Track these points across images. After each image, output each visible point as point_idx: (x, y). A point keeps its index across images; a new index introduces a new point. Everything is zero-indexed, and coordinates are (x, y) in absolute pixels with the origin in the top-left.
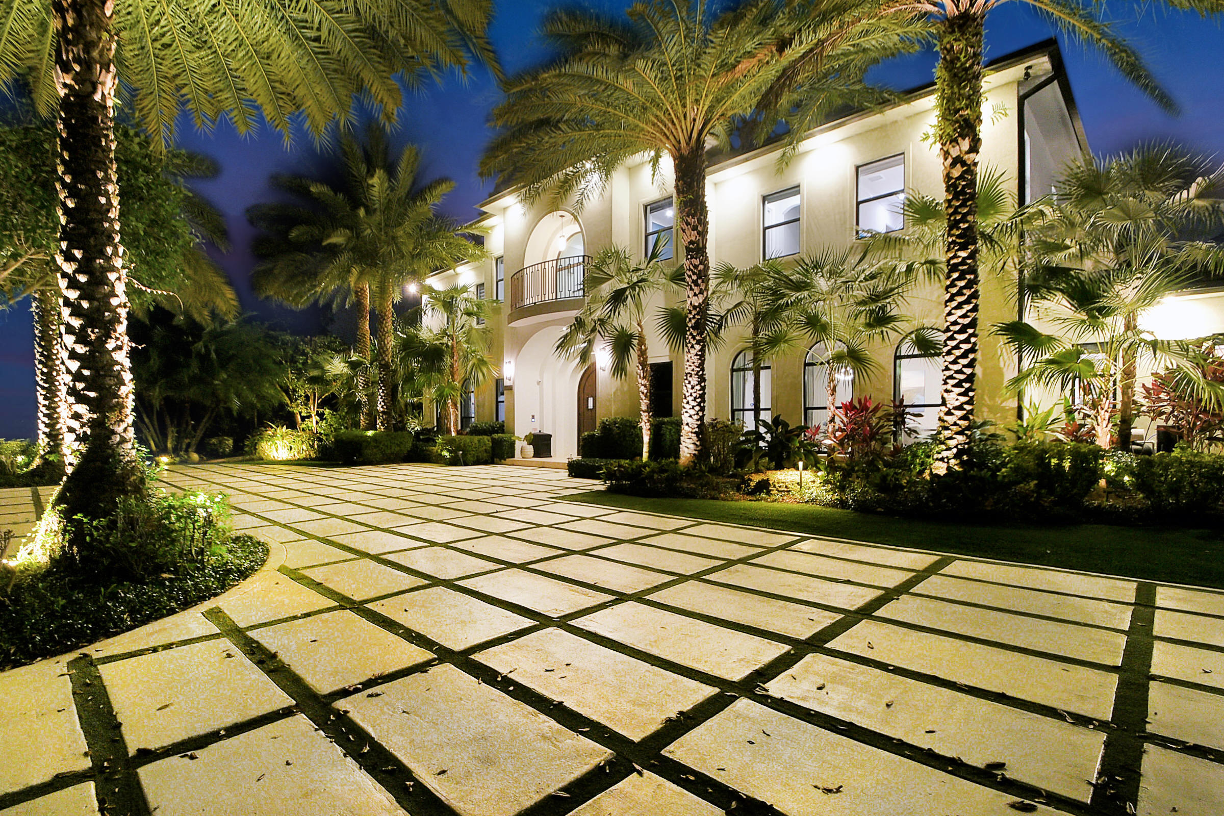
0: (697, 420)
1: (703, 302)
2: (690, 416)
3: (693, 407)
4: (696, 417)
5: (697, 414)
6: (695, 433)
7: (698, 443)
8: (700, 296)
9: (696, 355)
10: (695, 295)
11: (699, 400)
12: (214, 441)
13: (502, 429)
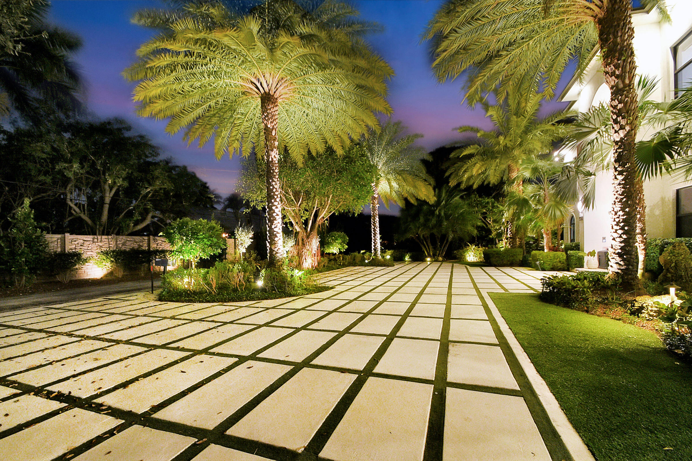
0: (621, 242)
1: (625, 136)
2: (614, 239)
3: (616, 230)
4: (618, 240)
5: (620, 237)
6: (618, 254)
7: (622, 263)
8: (621, 132)
9: (619, 184)
10: (616, 132)
11: (622, 224)
12: (455, 252)
13: (578, 247)
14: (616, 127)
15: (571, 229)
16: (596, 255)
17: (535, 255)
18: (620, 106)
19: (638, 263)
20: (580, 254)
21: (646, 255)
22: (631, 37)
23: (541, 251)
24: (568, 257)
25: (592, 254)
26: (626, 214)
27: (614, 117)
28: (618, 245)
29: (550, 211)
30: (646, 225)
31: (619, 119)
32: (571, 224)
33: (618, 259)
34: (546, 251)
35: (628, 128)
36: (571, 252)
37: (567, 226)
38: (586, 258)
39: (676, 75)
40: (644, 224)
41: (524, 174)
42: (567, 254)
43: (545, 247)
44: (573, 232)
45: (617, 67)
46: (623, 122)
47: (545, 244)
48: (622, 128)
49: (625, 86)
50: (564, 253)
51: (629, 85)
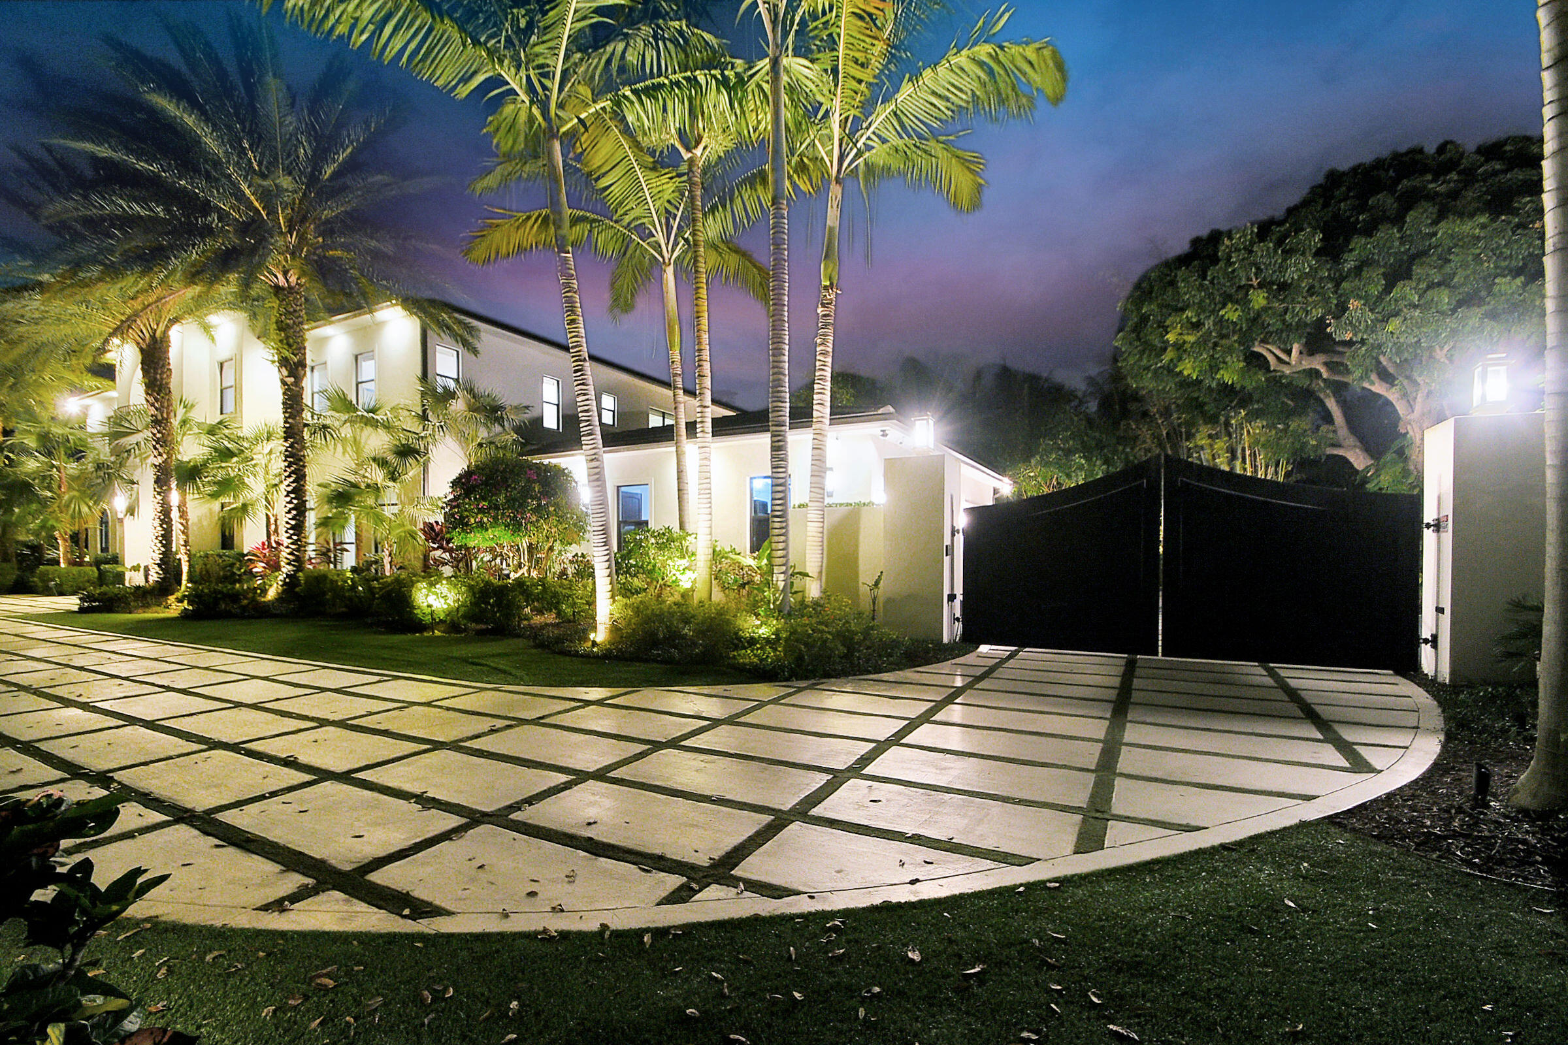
0: (160, 555)
1: (163, 460)
2: (154, 553)
3: (154, 544)
4: (157, 552)
5: (158, 550)
6: (158, 564)
7: (163, 572)
13: (115, 560)
14: (156, 453)
15: (101, 530)
16: (142, 570)
17: (46, 573)
18: (159, 435)
19: (181, 575)
20: (120, 569)
21: (190, 566)
22: (169, 376)
23: (56, 567)
24: (101, 574)
25: (136, 568)
26: (164, 529)
27: (154, 443)
28: (157, 557)
29: (73, 506)
30: (190, 536)
31: (158, 446)
32: (102, 523)
33: (158, 569)
34: (62, 565)
35: (165, 456)
36: (107, 566)
37: (94, 526)
38: (128, 575)
39: (222, 391)
40: (187, 536)
41: (25, 441)
42: (99, 569)
43: (62, 560)
44: (105, 536)
45: (157, 400)
46: (161, 450)
47: (61, 555)
48: (160, 454)
49: (163, 418)
50: (95, 569)
51: (167, 419)
